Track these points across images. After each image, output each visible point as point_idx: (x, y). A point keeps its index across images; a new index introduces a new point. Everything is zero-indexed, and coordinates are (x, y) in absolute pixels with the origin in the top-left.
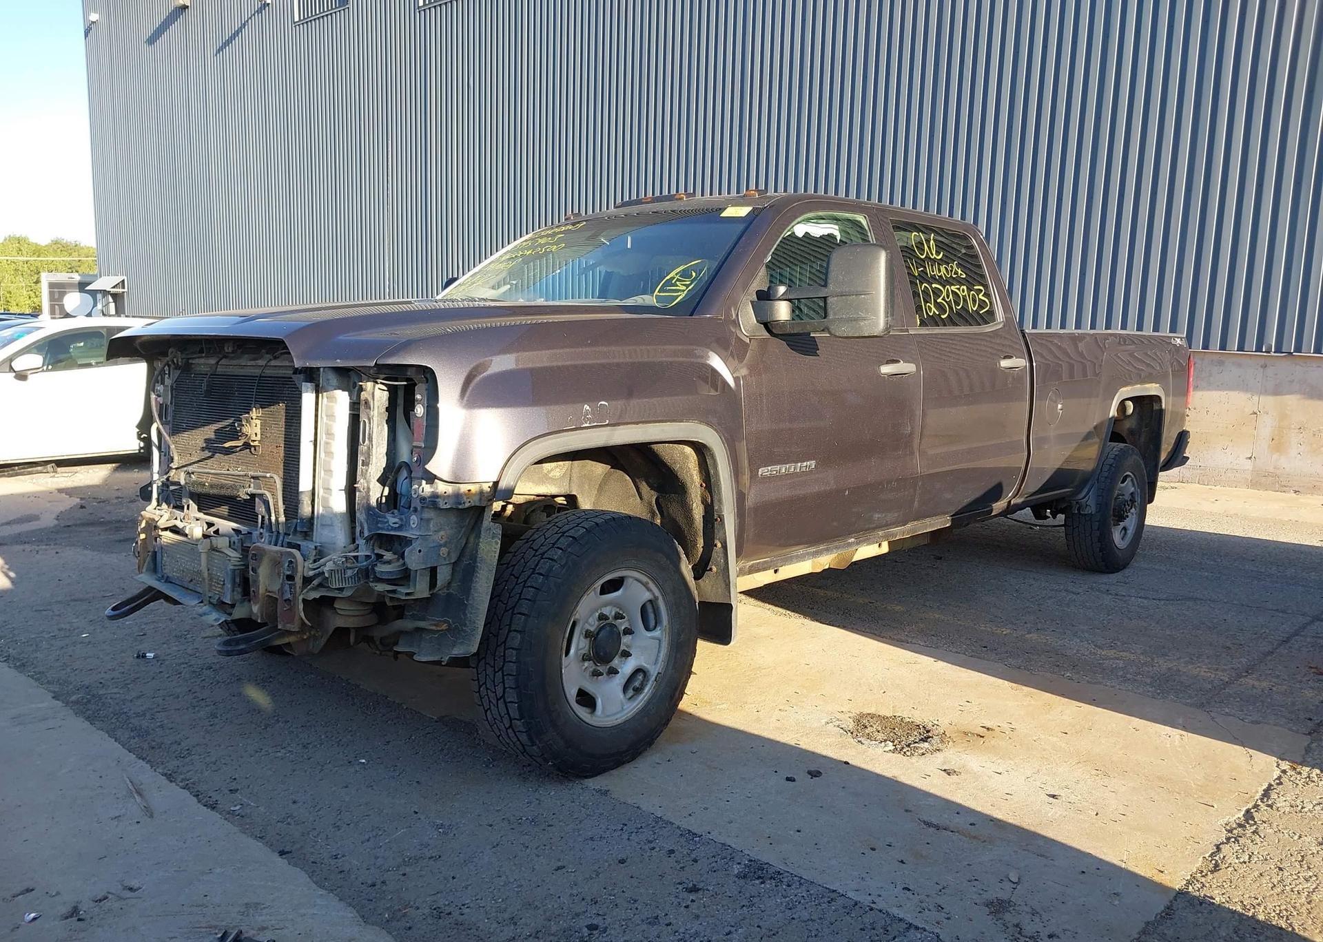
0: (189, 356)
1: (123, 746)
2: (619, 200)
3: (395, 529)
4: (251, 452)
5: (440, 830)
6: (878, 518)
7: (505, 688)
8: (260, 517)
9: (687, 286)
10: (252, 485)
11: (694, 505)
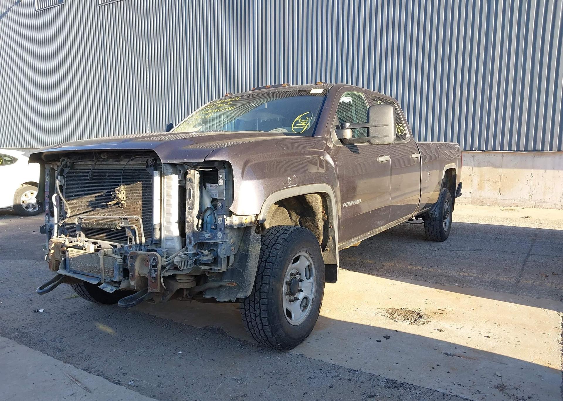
0: (74, 161)
1: (53, 357)
2: (252, 88)
3: (209, 239)
4: (119, 206)
5: (238, 382)
6: (379, 223)
7: (260, 311)
8: (129, 238)
9: (307, 124)
10: (123, 222)
11: (319, 221)
